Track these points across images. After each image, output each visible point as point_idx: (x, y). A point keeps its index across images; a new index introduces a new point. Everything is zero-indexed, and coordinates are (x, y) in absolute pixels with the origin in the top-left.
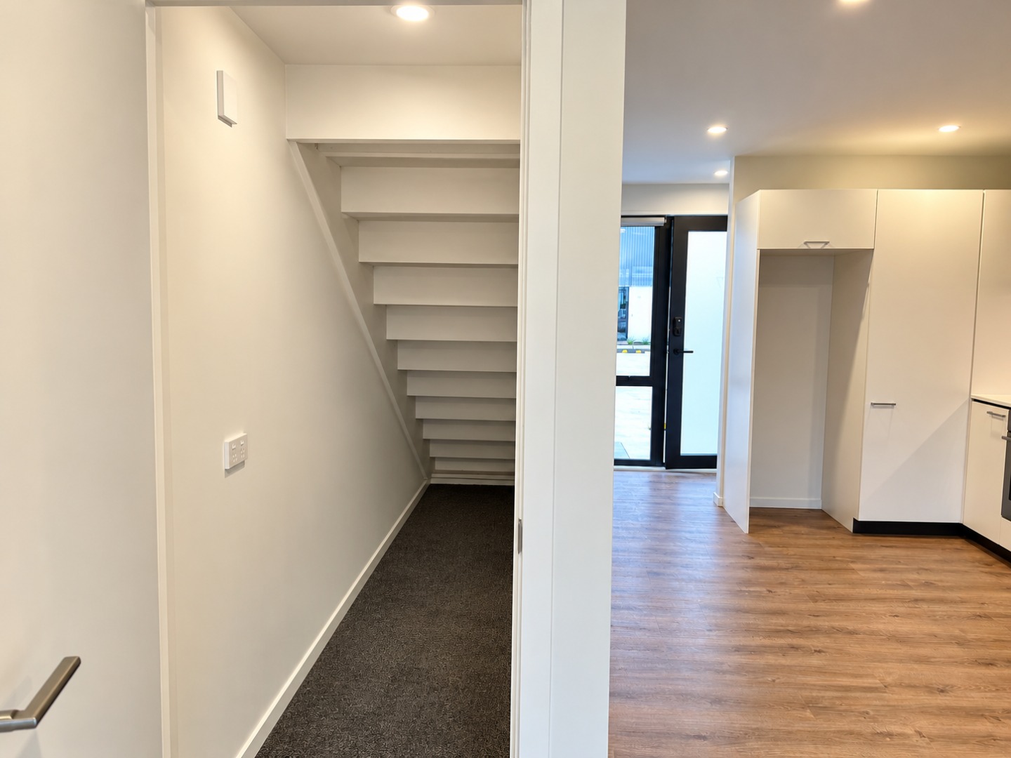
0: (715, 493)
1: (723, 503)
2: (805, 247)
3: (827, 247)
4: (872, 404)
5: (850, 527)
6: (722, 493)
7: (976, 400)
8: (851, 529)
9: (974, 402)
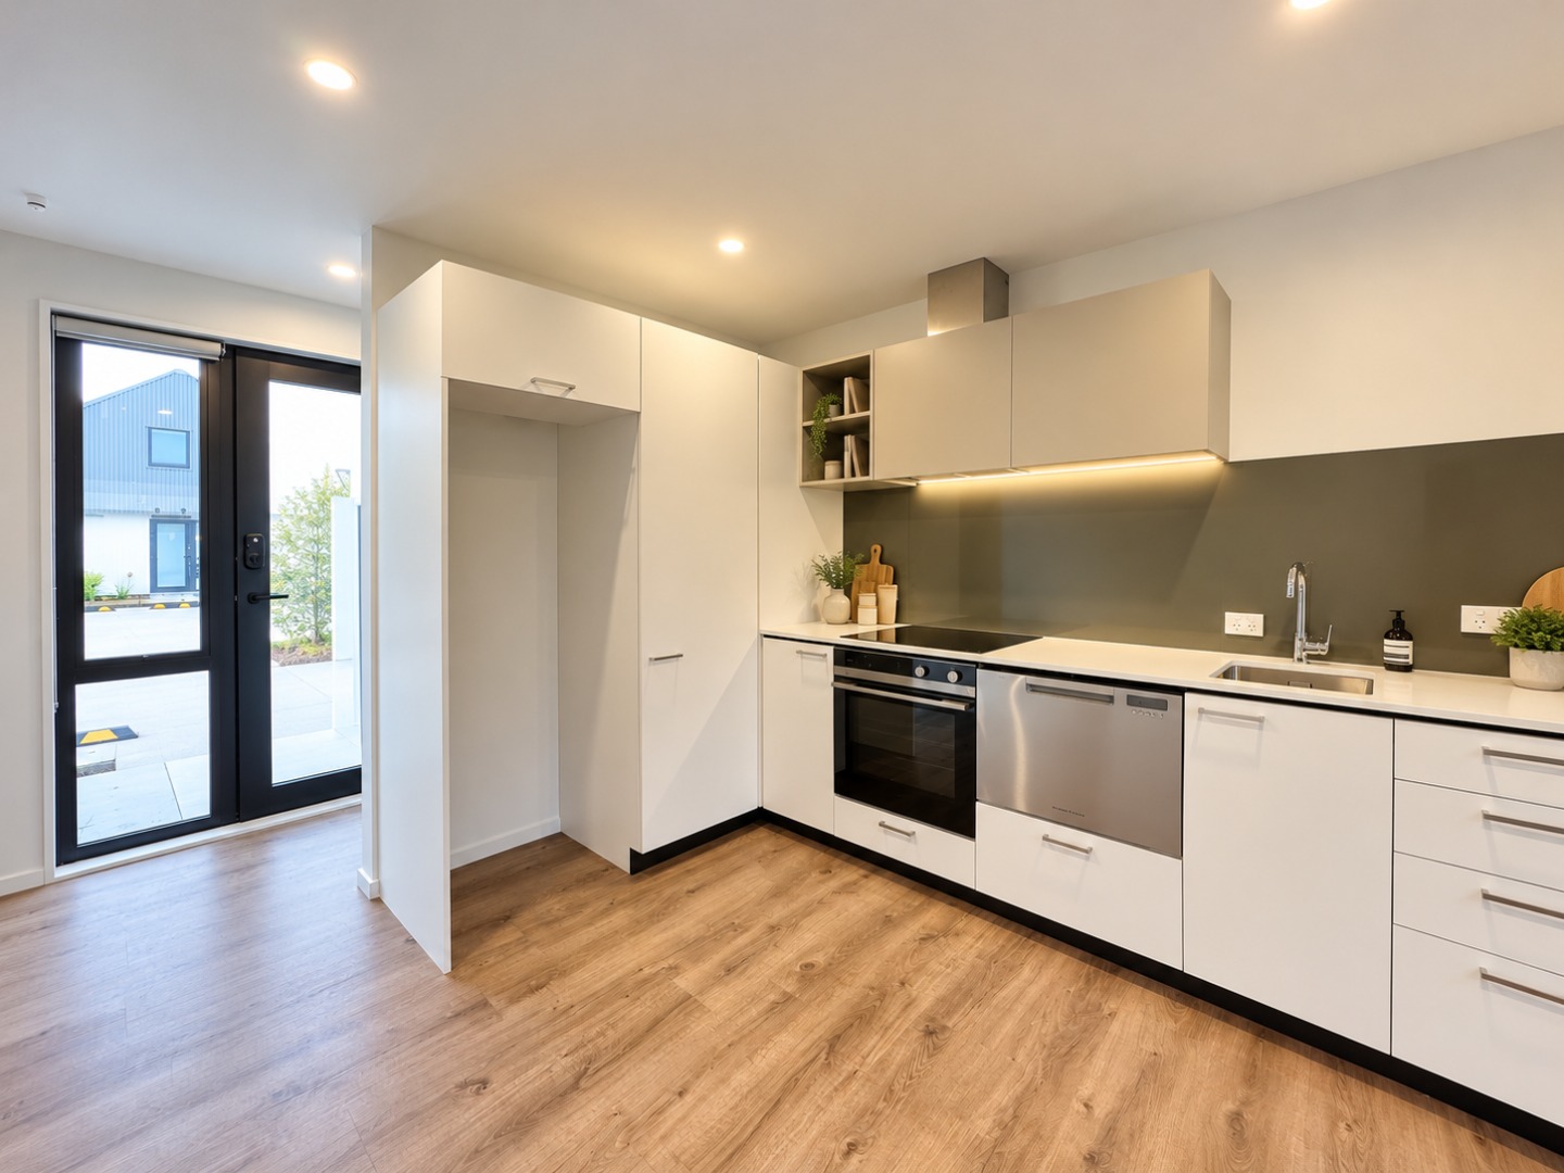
0: (362, 871)
1: (380, 891)
2: (532, 389)
3: (571, 396)
4: (651, 659)
5: (625, 865)
6: (377, 869)
7: (766, 636)
8: (627, 868)
9: (765, 639)
